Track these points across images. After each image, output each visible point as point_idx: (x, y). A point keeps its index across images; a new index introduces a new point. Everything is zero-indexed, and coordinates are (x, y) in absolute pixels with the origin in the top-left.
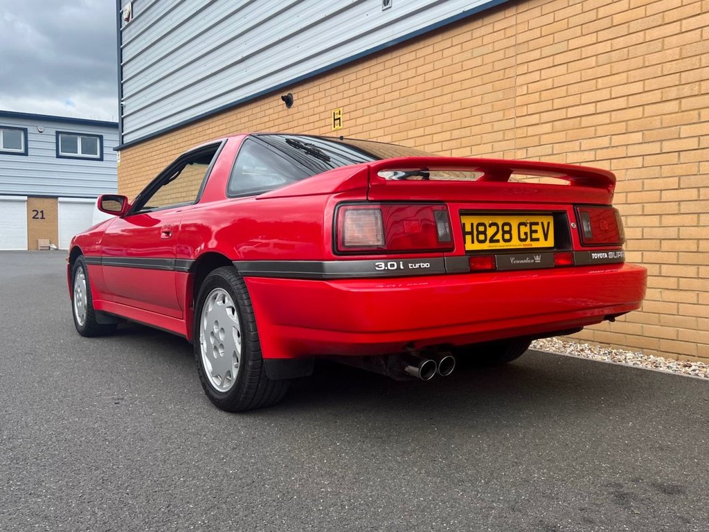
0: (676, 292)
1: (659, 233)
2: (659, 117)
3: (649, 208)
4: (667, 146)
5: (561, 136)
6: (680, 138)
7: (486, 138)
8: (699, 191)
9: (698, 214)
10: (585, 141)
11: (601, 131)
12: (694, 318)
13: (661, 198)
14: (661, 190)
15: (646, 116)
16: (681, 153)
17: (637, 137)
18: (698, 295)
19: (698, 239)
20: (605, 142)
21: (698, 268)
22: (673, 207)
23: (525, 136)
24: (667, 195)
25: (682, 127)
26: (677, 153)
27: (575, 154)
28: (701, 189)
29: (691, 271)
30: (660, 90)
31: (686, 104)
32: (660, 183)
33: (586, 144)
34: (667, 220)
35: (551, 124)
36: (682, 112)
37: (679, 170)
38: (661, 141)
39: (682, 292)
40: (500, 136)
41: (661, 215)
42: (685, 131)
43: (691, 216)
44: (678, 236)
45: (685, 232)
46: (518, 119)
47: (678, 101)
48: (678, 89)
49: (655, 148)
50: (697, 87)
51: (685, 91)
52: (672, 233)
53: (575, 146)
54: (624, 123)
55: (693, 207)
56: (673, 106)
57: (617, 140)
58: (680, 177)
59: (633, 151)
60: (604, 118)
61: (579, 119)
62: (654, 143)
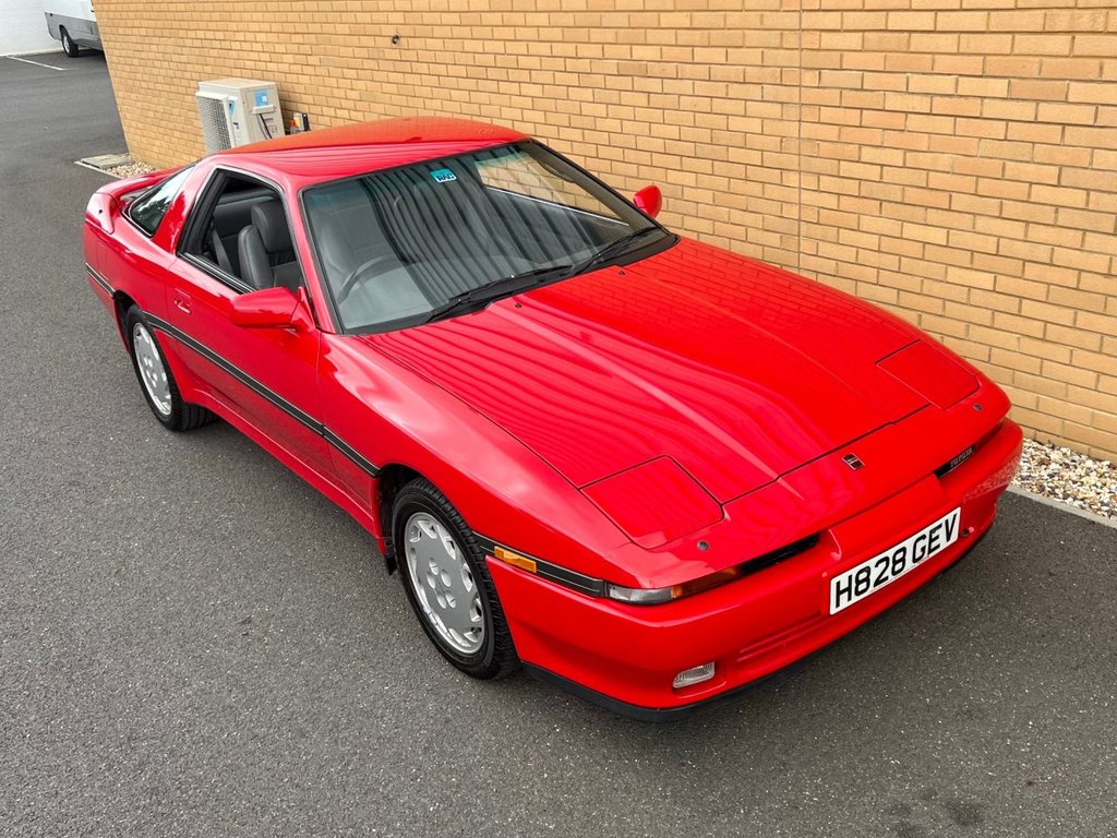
0: (1040, 343)
1: (1023, 250)
2: (1037, 59)
3: (1011, 209)
4: (1048, 112)
5: (876, 60)
6: (1066, 102)
7: (754, 37)
8: (1088, 195)
9: (1085, 231)
10: (915, 76)
11: (943, 63)
12: (1064, 385)
13: (1029, 195)
14: (1031, 184)
15: (1016, 52)
16: (1067, 128)
17: (999, 87)
18: (1072, 351)
19: (1080, 271)
20: (946, 84)
21: (1076, 313)
22: (1047, 215)
23: (817, 47)
24: (1039, 193)
25: (1072, 84)
26: (1060, 127)
27: (899, 96)
28: (1092, 193)
29: (1065, 316)
30: (1044, 11)
31: (1084, 44)
32: (1030, 172)
33: (917, 82)
34: (1038, 233)
35: (861, 34)
36: (1075, 57)
37: (1061, 155)
38: (1038, 101)
39: (1049, 345)
40: (773, 38)
41: (1027, 222)
42: (1077, 91)
43: (1072, 232)
44: (1051, 260)
45: (1061, 256)
46: (805, 13)
47: (1069, 37)
48: (1072, 17)
49: (1026, 111)
50: (1102, 19)
51: (1081, 20)
52: (1043, 253)
53: (898, 81)
54: (981, 58)
55: (1079, 219)
56: (1060, 44)
57: (967, 86)
58: (1061, 167)
59: (992, 108)
60: (948, 43)
61: (906, 34)
62: (1025, 103)
